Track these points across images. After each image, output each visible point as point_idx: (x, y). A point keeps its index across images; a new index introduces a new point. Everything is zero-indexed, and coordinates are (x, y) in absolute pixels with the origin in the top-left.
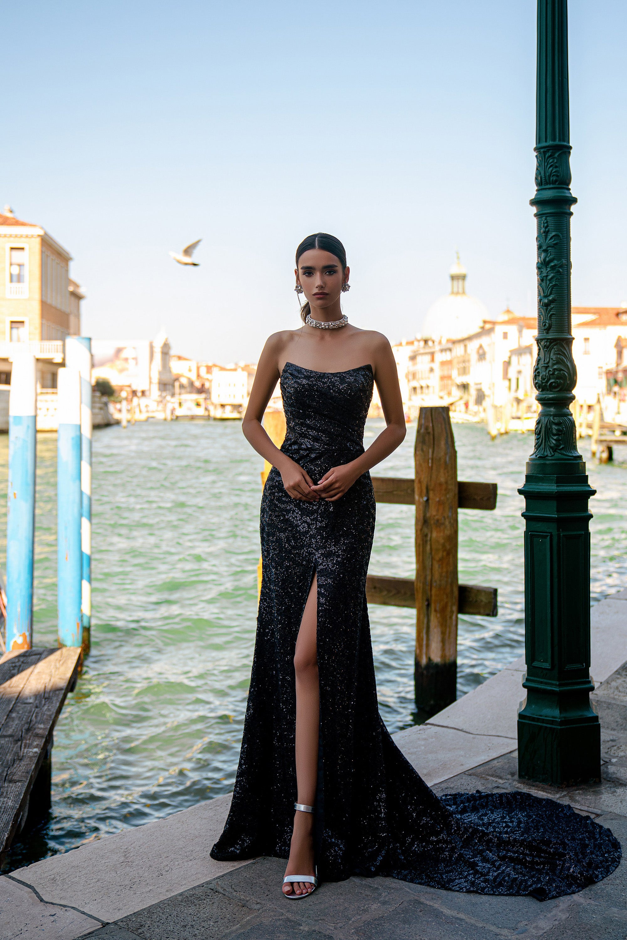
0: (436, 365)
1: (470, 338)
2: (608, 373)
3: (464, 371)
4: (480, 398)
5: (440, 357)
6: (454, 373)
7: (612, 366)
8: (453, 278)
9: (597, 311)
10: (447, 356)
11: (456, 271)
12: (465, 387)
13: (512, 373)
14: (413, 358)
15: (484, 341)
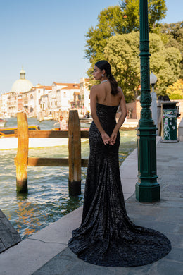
0: (17, 101)
1: (28, 92)
2: (72, 102)
3: (26, 102)
4: (32, 110)
5: (18, 98)
6: (23, 103)
7: (73, 100)
8: (21, 74)
9: (67, 85)
10: (21, 98)
11: (22, 72)
12: (26, 107)
13: (42, 103)
14: (9, 98)
15: (33, 93)
